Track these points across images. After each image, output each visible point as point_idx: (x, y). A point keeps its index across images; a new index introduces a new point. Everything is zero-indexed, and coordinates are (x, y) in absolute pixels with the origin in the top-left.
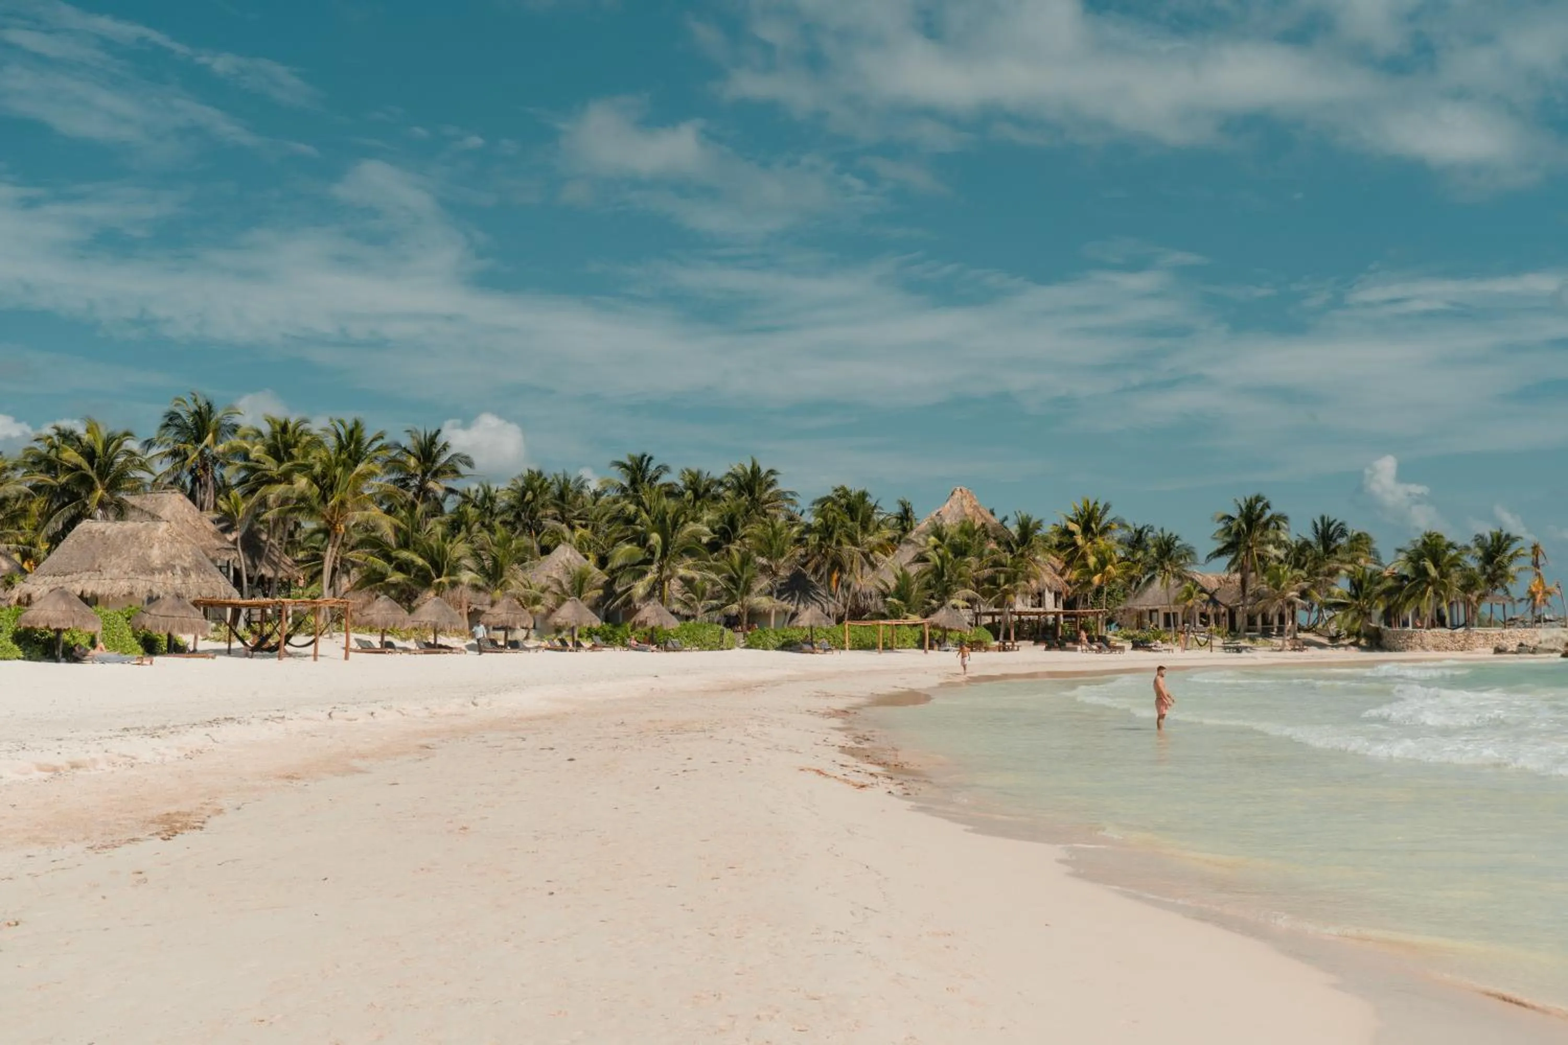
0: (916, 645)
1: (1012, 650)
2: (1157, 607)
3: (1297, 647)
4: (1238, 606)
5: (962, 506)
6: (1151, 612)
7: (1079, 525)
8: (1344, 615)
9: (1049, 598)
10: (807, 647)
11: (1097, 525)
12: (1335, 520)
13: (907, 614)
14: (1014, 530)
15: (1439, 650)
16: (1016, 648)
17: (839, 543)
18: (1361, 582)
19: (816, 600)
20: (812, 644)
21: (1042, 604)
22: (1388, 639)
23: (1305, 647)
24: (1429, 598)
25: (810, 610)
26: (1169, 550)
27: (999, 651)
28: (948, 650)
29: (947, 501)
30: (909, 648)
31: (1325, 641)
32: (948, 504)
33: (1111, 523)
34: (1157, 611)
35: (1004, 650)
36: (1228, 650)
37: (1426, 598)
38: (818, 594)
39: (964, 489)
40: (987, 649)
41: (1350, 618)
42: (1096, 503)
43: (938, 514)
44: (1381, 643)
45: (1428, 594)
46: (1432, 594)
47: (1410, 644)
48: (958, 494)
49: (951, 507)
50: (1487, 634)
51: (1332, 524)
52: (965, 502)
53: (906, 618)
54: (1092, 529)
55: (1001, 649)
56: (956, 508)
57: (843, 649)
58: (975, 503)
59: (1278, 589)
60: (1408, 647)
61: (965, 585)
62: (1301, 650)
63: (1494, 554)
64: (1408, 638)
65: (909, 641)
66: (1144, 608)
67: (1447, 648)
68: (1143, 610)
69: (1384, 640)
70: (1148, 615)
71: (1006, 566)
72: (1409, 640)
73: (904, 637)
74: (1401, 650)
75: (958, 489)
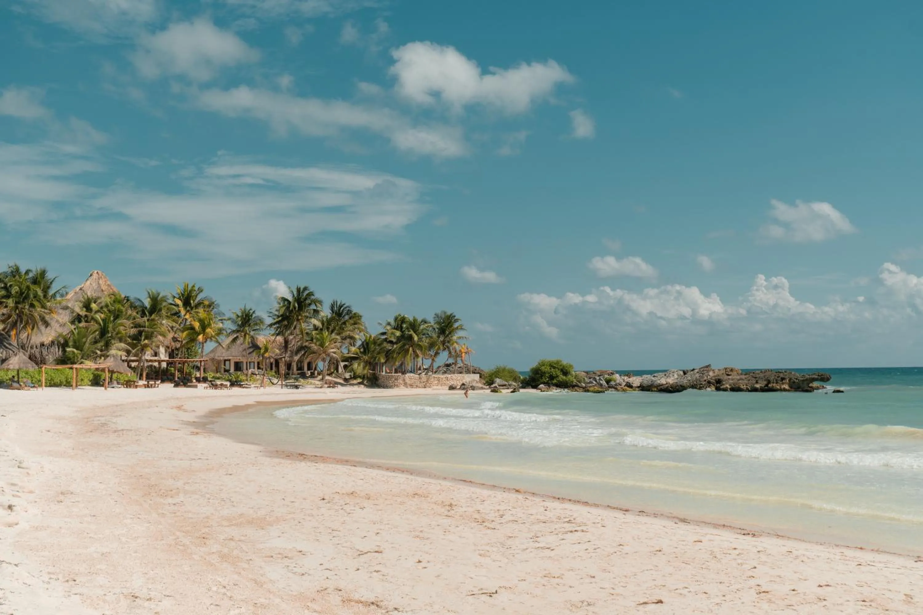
0: (90, 383)
1: (154, 387)
2: (230, 358)
3: (331, 385)
4: (282, 358)
5: (99, 284)
6: (225, 361)
7: (182, 301)
8: (358, 364)
9: (162, 350)
10: (15, 385)
11: (194, 301)
12: (344, 304)
13: (82, 360)
14: (147, 303)
15: (413, 388)
16: (157, 385)
17: (32, 306)
18: (367, 344)
19: (10, 349)
20: (18, 382)
21: (158, 355)
22: (382, 380)
23: (336, 385)
24: (411, 354)
25: (18, 357)
26: (249, 320)
27: (145, 387)
28: (113, 387)
29: (87, 280)
30: (85, 385)
31: (341, 381)
32: (88, 282)
33: (203, 300)
34: (229, 360)
35: (148, 387)
36: (289, 387)
37: (409, 355)
38: (10, 344)
39: (100, 272)
40: (136, 387)
41: (362, 366)
42: (194, 286)
43: (81, 289)
44: (377, 383)
45: (410, 353)
46: (412, 352)
47: (396, 384)
48: (95, 276)
49: (91, 284)
50: (439, 378)
51: (342, 307)
52: (101, 282)
53: (81, 363)
54: (190, 304)
55: (146, 386)
56: (95, 285)
57: (41, 386)
58: (109, 283)
59: (323, 347)
60: (395, 385)
61: (121, 340)
62: (333, 387)
63: (445, 328)
64: (395, 380)
65: (86, 380)
66: (222, 358)
67: (417, 386)
68: (220, 359)
69: (380, 381)
70: (223, 363)
71: (145, 327)
72: (396, 381)
73: (82, 377)
74: (391, 387)
75: (96, 272)
